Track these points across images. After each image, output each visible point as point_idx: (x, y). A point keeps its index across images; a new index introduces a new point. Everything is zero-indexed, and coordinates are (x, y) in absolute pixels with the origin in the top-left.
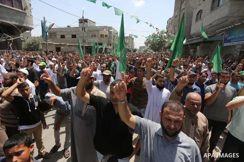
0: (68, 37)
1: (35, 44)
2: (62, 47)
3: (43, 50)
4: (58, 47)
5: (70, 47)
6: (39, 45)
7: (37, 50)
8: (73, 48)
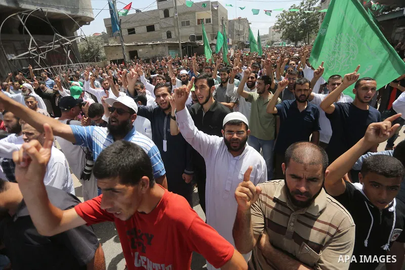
0: (141, 30)
1: (93, 49)
2: (140, 50)
3: (108, 59)
4: (132, 50)
5: (154, 48)
6: (98, 50)
7: (98, 60)
8: (160, 49)
